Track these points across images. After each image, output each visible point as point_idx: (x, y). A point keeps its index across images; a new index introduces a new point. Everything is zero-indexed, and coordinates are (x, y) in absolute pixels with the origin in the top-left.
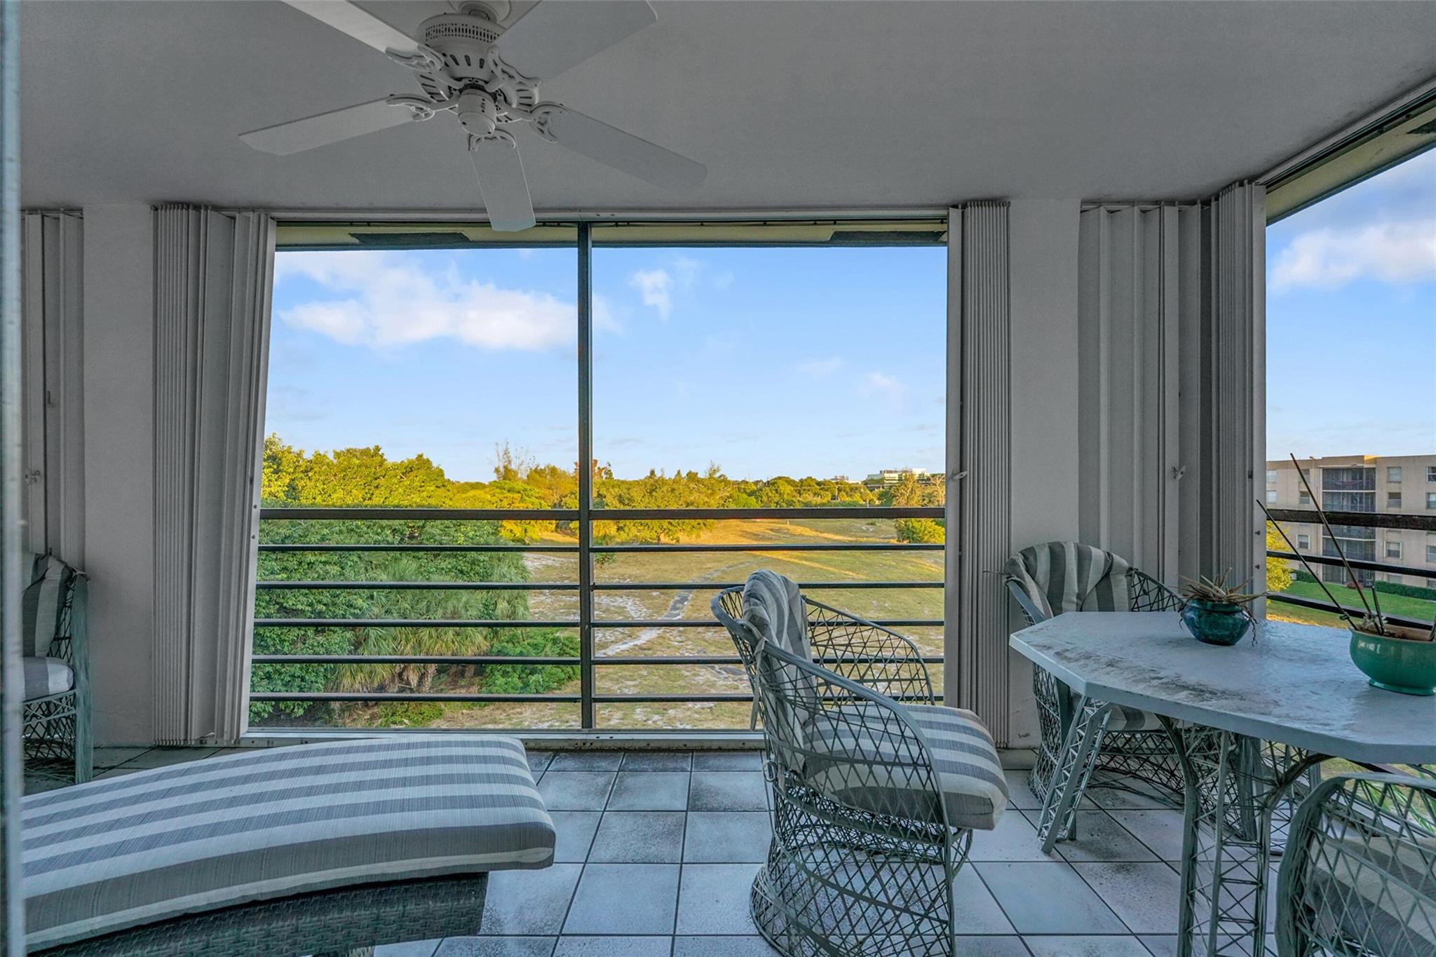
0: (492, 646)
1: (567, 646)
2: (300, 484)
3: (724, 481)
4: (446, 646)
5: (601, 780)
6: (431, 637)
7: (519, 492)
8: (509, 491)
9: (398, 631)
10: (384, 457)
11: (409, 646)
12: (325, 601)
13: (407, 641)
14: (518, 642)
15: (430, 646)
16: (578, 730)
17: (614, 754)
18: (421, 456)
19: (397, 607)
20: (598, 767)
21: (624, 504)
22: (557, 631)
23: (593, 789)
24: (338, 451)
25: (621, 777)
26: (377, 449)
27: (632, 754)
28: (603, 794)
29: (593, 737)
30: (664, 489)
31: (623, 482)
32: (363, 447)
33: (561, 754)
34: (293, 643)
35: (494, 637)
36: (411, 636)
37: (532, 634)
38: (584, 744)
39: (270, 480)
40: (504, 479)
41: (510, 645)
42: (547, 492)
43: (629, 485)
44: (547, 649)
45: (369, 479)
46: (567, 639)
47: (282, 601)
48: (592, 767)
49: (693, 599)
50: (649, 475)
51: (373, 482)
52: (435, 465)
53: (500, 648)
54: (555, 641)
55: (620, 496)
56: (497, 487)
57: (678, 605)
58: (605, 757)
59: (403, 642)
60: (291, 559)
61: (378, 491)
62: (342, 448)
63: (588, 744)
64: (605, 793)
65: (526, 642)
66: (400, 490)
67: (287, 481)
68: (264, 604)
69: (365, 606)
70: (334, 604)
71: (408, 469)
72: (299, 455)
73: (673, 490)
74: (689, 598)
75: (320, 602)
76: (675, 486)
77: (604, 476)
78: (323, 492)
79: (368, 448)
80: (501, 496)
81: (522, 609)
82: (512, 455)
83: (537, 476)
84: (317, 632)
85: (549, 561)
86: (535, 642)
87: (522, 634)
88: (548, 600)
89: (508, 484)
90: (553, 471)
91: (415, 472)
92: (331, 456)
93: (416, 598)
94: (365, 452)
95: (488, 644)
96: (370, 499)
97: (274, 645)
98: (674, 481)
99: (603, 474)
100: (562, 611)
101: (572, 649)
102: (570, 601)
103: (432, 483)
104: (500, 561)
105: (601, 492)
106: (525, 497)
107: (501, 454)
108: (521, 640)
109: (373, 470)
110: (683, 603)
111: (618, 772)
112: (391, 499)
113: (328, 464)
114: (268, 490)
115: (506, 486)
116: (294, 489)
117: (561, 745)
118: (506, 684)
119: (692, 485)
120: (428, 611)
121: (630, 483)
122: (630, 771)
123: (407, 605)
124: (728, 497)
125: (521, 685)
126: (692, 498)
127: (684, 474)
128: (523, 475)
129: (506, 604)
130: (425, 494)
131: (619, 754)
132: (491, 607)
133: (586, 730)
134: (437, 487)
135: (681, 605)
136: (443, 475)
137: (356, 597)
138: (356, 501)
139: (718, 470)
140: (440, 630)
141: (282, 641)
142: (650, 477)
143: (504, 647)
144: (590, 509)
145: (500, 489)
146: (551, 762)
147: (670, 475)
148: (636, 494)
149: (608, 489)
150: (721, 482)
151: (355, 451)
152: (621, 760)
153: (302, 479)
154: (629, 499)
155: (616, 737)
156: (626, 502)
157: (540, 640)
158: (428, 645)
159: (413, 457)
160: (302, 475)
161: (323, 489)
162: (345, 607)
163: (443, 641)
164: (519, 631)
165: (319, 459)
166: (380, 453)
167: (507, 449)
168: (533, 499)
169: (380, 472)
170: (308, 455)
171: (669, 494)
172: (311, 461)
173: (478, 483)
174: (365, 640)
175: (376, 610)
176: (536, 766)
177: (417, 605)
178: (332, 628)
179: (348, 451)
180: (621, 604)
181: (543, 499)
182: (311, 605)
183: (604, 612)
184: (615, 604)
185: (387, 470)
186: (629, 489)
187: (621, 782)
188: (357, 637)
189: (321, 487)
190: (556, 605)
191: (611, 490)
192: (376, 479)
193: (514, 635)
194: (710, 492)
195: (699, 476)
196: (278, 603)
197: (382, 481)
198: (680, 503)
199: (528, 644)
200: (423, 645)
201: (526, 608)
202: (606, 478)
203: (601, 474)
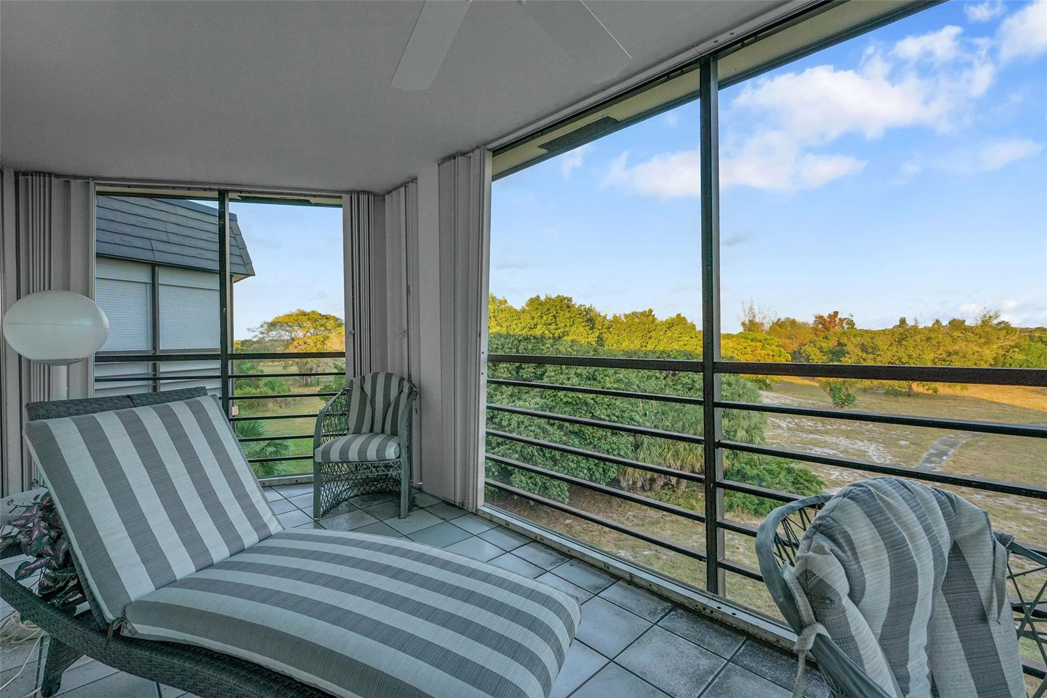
0: (733, 465)
1: (801, 477)
2: (605, 336)
3: (1006, 328)
4: (696, 458)
5: (705, 663)
6: (685, 449)
7: (760, 341)
8: (752, 340)
9: (662, 441)
10: (655, 317)
11: (670, 454)
12: (617, 414)
13: (669, 449)
14: (755, 466)
15: (684, 456)
16: (701, 591)
17: (734, 635)
18: (679, 315)
19: (661, 424)
20: (709, 645)
21: (867, 352)
22: (791, 462)
23: (691, 670)
24: (627, 313)
25: (729, 670)
26: (651, 311)
27: (755, 645)
28: (699, 683)
29: (714, 605)
30: (918, 338)
31: (866, 331)
32: (641, 311)
33: (679, 611)
34: (599, 439)
35: (734, 458)
36: (671, 447)
37: (767, 461)
38: (704, 609)
39: (588, 334)
40: (749, 331)
41: (748, 467)
42: (787, 341)
43: (873, 334)
44: (781, 476)
45: (645, 332)
46: (801, 471)
47: (593, 411)
48: (703, 641)
49: (954, 455)
50: (898, 323)
51: (647, 335)
52: (689, 321)
53: (739, 468)
54: (789, 471)
55: (863, 344)
56: (742, 338)
57: (934, 459)
58: (724, 635)
59: (666, 450)
60: (598, 385)
61: (651, 341)
62: (628, 312)
63: (708, 611)
64: (703, 683)
65: (762, 467)
66: (665, 340)
67: (597, 334)
68: (584, 412)
69: (641, 420)
70: (623, 417)
71: (671, 325)
72: (605, 317)
73: (929, 339)
74: (950, 453)
75: (614, 415)
76: (932, 335)
77: (846, 327)
78: (618, 342)
79: (645, 311)
80: (745, 344)
81: (759, 439)
82: (756, 311)
83: (778, 328)
84: (613, 434)
85: (787, 401)
86: (770, 468)
87: (759, 459)
88: (786, 434)
89: (752, 335)
90: (793, 323)
91: (674, 328)
92: (623, 318)
93: (675, 419)
94: (643, 314)
95: (730, 463)
96: (645, 346)
97: (589, 439)
98: (930, 330)
99: (844, 325)
100: (798, 445)
101: (806, 480)
102: (806, 438)
103: (687, 334)
104: (740, 397)
105: (841, 341)
106: (766, 346)
107: (747, 311)
108: (758, 464)
109: (647, 326)
110: (940, 458)
111: (729, 661)
112: (658, 347)
113: (621, 324)
114: (587, 340)
115: (749, 337)
116: (601, 339)
117: (682, 600)
118: (744, 498)
119: (956, 334)
120: (683, 430)
121: (875, 332)
122: (744, 667)
123: (669, 424)
124: (1012, 347)
125: (758, 502)
126: (957, 347)
127: (945, 323)
128: (767, 327)
129: (744, 432)
130: (682, 343)
131: (740, 637)
132: (732, 433)
133: (710, 594)
134: (691, 337)
135: (938, 460)
136: (695, 329)
137: (635, 413)
138: (636, 348)
139: (997, 317)
140: (691, 446)
141: (593, 437)
142: (899, 326)
143: (743, 468)
144: (714, 361)
145: (745, 338)
146: (665, 615)
147: (926, 323)
148: (881, 343)
149: (849, 339)
150: (1001, 329)
151: (637, 313)
152: (736, 647)
153: (606, 333)
154: (873, 348)
155: (741, 616)
156: (870, 350)
157: (774, 467)
158: (683, 455)
159: (674, 316)
160: (606, 330)
161: (618, 340)
162: (629, 420)
163: (694, 454)
164: (756, 456)
165: (616, 319)
166: (652, 314)
167: (752, 306)
168: (773, 347)
169: (652, 327)
170: (609, 317)
171: (924, 343)
172: (611, 322)
173: (728, 334)
174: (641, 444)
175: (648, 424)
176: (649, 614)
177: (675, 424)
178: (621, 432)
179: (633, 313)
180: (862, 448)
181: (784, 347)
182: (608, 416)
183: (842, 452)
184: (855, 447)
185: (656, 326)
186: (873, 338)
187: (726, 677)
188: (637, 441)
189: (616, 338)
190: (793, 439)
191: (852, 339)
192: (649, 332)
193: (752, 459)
194: (982, 340)
195: (967, 324)
196: (590, 412)
197: (653, 334)
198: (939, 352)
199: (764, 469)
200: (679, 454)
201: (763, 439)
202: (848, 328)
203: (842, 325)
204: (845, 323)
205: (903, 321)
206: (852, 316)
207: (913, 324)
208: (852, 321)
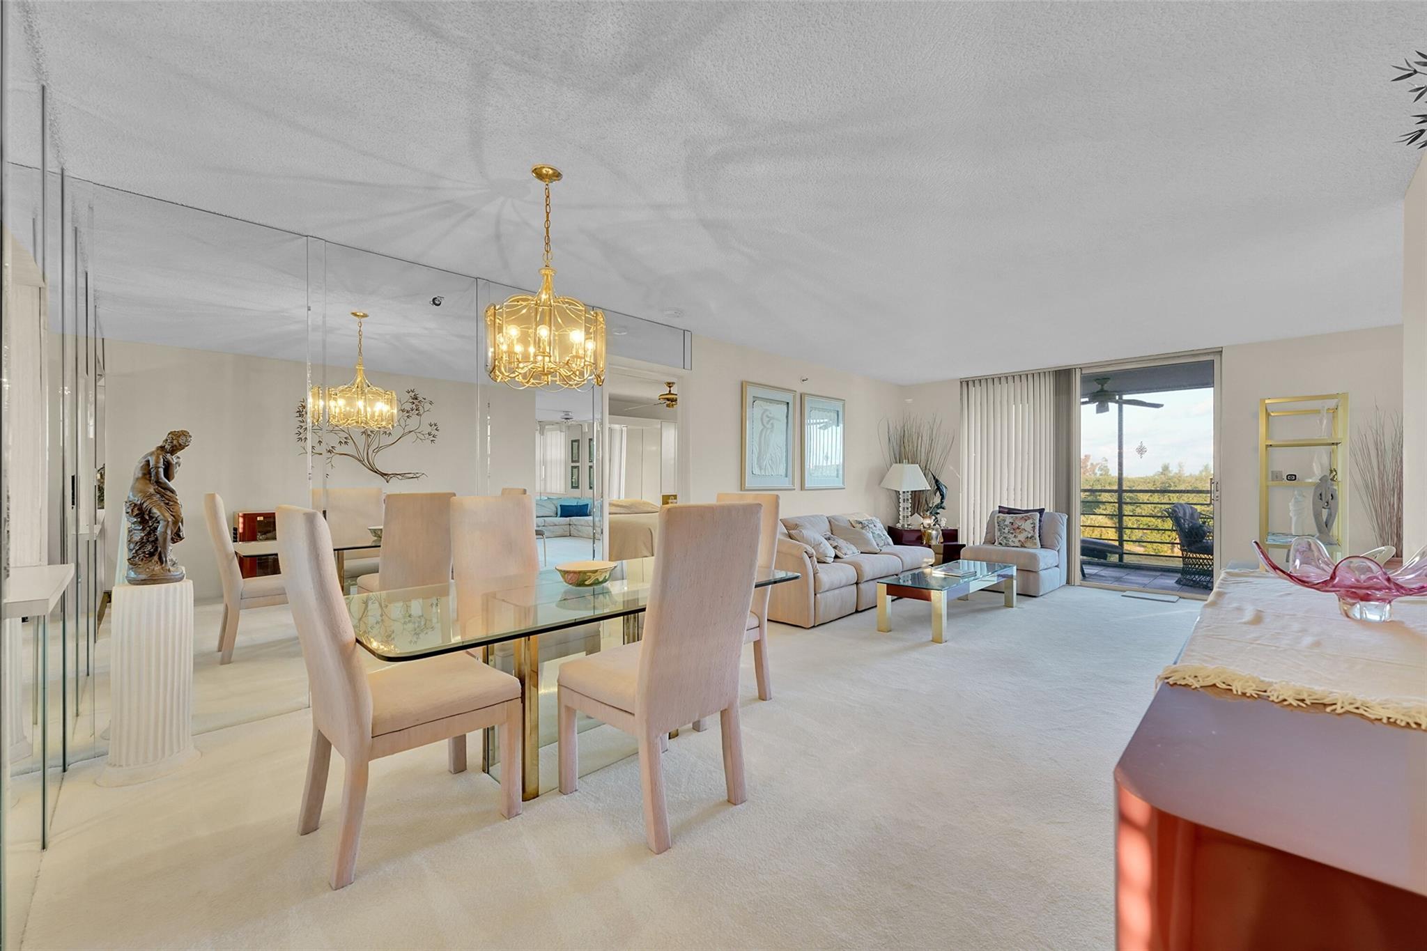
202: (1101, 475)
203: (1094, 471)
204: (1097, 468)
205: (1166, 468)
206: (1106, 460)
207: (1177, 472)
208: (1107, 467)
